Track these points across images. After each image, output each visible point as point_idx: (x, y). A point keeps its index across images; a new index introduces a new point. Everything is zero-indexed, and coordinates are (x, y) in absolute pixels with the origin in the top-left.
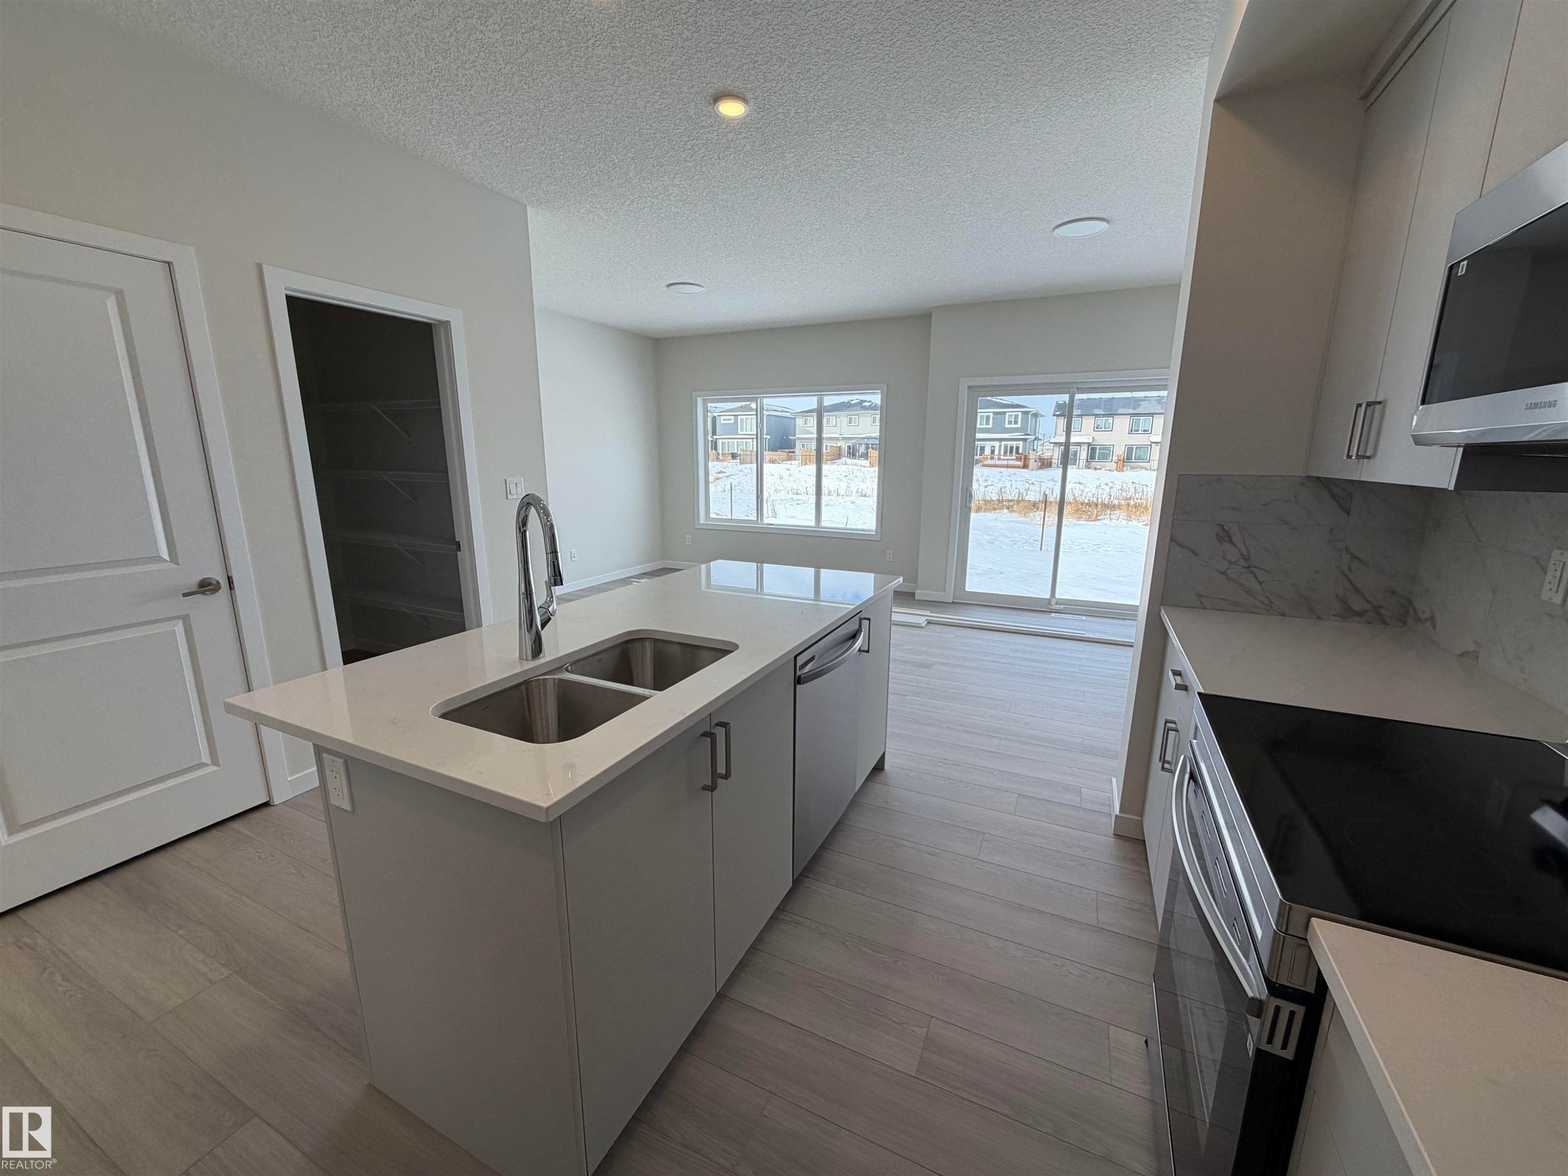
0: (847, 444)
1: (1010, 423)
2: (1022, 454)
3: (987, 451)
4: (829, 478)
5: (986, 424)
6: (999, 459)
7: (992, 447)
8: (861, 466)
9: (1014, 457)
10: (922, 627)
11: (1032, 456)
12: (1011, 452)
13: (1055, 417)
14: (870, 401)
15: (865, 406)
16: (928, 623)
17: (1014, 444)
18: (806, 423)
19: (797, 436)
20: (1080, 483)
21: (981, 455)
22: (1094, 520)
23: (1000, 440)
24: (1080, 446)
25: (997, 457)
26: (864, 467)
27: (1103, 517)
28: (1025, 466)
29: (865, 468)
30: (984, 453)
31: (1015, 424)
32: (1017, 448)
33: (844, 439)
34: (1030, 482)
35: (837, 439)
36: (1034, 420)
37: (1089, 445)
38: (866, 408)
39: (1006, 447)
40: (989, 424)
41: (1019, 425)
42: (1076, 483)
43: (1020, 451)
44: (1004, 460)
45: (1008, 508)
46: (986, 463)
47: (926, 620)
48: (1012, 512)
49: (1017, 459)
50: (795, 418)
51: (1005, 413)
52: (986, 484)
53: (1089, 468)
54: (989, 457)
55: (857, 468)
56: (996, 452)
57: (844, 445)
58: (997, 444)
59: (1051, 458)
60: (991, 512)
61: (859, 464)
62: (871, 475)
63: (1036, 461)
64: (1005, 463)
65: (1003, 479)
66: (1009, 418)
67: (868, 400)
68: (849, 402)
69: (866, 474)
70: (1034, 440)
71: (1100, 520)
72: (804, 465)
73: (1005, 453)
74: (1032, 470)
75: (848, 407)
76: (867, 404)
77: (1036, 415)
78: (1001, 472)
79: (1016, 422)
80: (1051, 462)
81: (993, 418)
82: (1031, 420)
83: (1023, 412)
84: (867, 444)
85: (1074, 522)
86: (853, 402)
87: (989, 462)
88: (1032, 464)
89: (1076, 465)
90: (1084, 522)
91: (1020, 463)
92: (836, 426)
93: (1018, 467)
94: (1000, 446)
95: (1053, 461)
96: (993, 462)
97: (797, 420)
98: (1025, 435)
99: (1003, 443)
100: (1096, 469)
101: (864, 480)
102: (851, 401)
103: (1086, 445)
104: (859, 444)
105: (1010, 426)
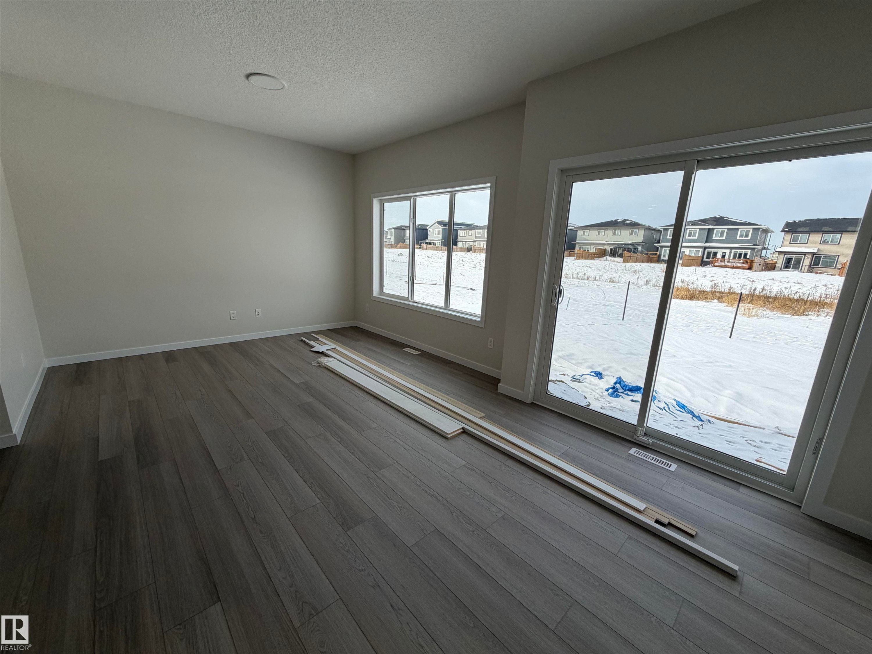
0: (610, 248)
1: (741, 236)
2: (749, 259)
3: (719, 256)
4: (593, 268)
5: (720, 237)
6: (729, 262)
7: (723, 253)
8: (617, 262)
9: (742, 261)
10: (446, 438)
11: (757, 260)
12: (740, 257)
13: (783, 233)
14: (631, 220)
15: (627, 223)
16: (464, 431)
17: (743, 251)
18: (584, 234)
19: (577, 241)
20: (799, 283)
21: (713, 258)
22: (800, 315)
23: (731, 248)
24: (805, 255)
25: (727, 260)
26: (619, 262)
27: (810, 313)
28: (750, 268)
29: (620, 264)
30: (716, 257)
31: (745, 237)
32: (746, 255)
33: (609, 244)
34: (751, 280)
35: (604, 244)
36: (764, 235)
37: (814, 255)
38: (628, 225)
39: (735, 254)
40: (723, 237)
41: (749, 238)
42: (794, 283)
43: (748, 257)
44: (732, 262)
45: (719, 298)
46: (716, 264)
47: (463, 428)
48: (721, 302)
49: (744, 263)
50: (577, 231)
51: (738, 229)
52: (712, 279)
53: (811, 272)
54: (720, 260)
55: (614, 263)
56: (727, 257)
57: (608, 248)
58: (728, 251)
59: (776, 263)
60: (702, 301)
61: (616, 261)
62: (623, 268)
63: (760, 265)
64: (732, 264)
65: (728, 276)
66: (741, 233)
67: (630, 219)
68: (615, 221)
69: (618, 268)
70: (762, 250)
71: (806, 315)
72: (578, 260)
73: (734, 257)
74: (756, 271)
75: (614, 224)
76: (628, 222)
77: (766, 231)
78: (727, 271)
79: (747, 236)
80: (775, 266)
81: (727, 233)
82: (761, 236)
83: (754, 229)
84: (624, 248)
85: (778, 315)
86: (618, 221)
87: (719, 263)
88: (755, 266)
89: (799, 269)
90: (789, 316)
91: (746, 266)
92: (604, 236)
93: (744, 268)
94: (730, 253)
95: (777, 265)
96: (722, 264)
97: (578, 231)
98: (754, 245)
99: (733, 251)
100: (817, 273)
101: (617, 271)
102: (617, 220)
103: (810, 256)
104: (619, 248)
105: (741, 238)
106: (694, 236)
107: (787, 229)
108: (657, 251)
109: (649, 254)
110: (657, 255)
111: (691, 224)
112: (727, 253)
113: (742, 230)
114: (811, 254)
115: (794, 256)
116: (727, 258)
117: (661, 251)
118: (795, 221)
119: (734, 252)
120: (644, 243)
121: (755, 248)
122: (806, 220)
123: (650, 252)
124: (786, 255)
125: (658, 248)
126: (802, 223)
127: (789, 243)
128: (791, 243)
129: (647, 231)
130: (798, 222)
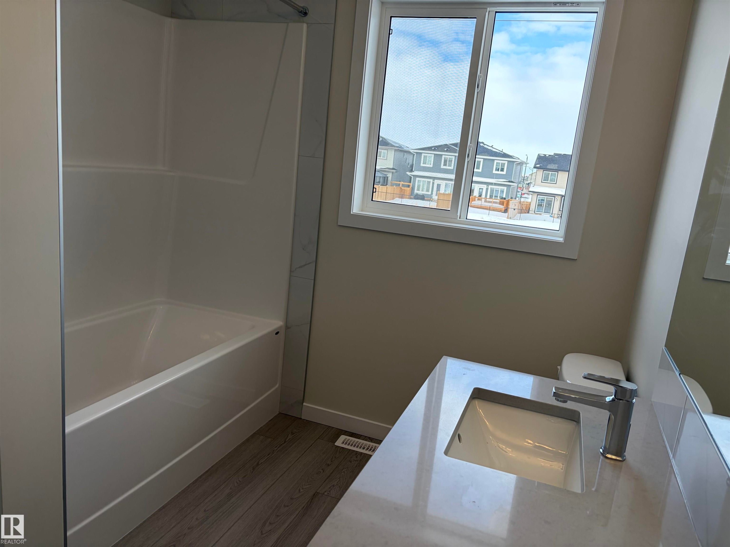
106: (450, 165)
107: (539, 165)
108: (410, 182)
109: (401, 185)
110: (410, 187)
111: (446, 149)
112: (484, 189)
113: (498, 161)
114: (560, 196)
115: (546, 197)
116: (484, 197)
117: (414, 182)
118: (545, 155)
119: (491, 188)
120: (395, 169)
121: (510, 185)
122: (556, 154)
123: (402, 183)
124: (538, 196)
125: (411, 177)
126: (552, 158)
127: (541, 181)
128: (543, 181)
129: (398, 154)
130: (548, 157)
